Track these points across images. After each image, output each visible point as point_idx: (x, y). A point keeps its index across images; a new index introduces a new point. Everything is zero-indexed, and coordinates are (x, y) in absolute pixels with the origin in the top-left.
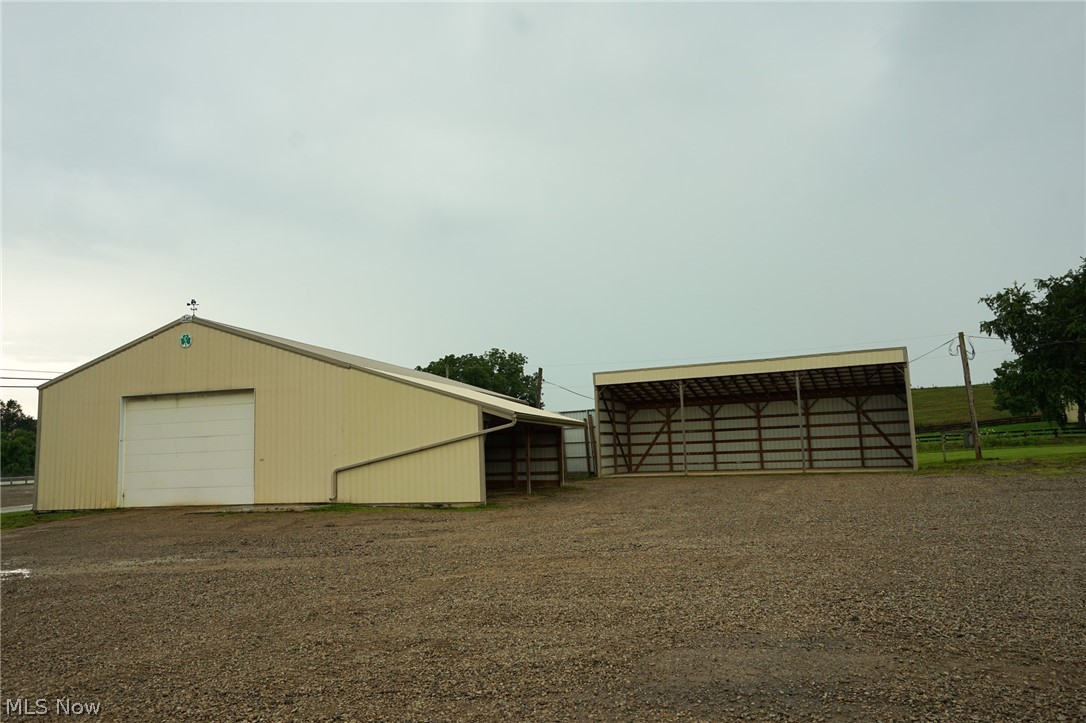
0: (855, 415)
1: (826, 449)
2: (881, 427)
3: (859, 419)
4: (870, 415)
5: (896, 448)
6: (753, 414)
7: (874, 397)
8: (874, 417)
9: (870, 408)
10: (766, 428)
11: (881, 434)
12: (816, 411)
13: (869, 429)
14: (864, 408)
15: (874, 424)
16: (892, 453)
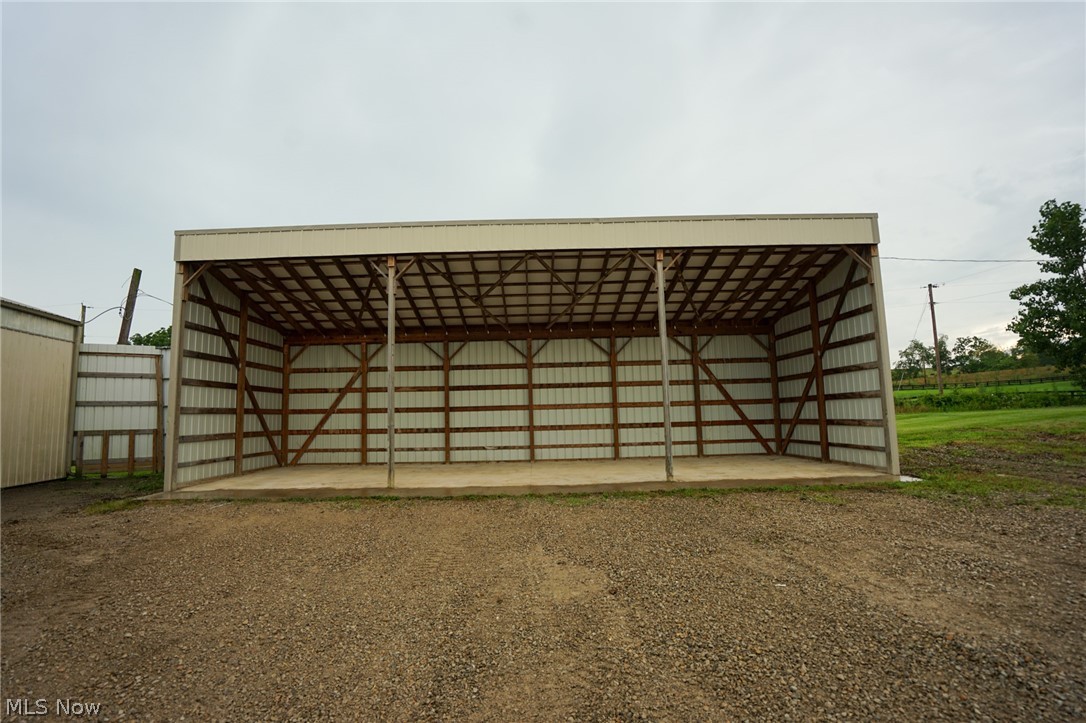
0: (689, 367)
1: (641, 426)
2: (729, 388)
3: (695, 374)
4: (712, 367)
5: (751, 424)
6: (520, 360)
7: (718, 338)
8: (719, 371)
9: (712, 357)
10: (541, 386)
11: (729, 400)
12: (628, 359)
13: (710, 392)
14: (704, 355)
15: (719, 384)
16: (743, 432)
